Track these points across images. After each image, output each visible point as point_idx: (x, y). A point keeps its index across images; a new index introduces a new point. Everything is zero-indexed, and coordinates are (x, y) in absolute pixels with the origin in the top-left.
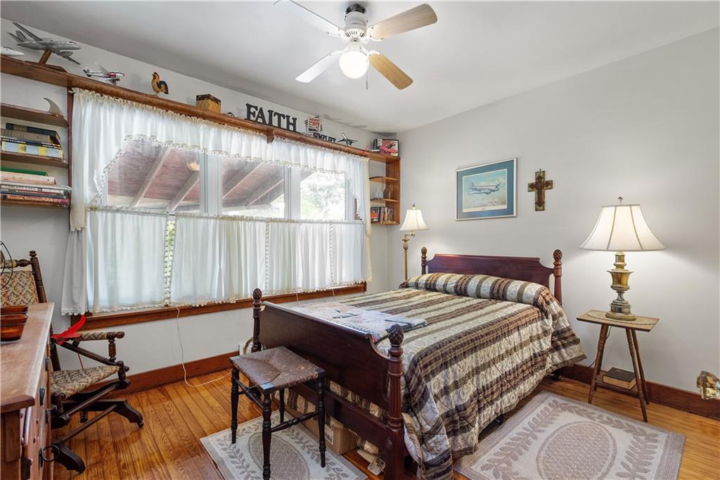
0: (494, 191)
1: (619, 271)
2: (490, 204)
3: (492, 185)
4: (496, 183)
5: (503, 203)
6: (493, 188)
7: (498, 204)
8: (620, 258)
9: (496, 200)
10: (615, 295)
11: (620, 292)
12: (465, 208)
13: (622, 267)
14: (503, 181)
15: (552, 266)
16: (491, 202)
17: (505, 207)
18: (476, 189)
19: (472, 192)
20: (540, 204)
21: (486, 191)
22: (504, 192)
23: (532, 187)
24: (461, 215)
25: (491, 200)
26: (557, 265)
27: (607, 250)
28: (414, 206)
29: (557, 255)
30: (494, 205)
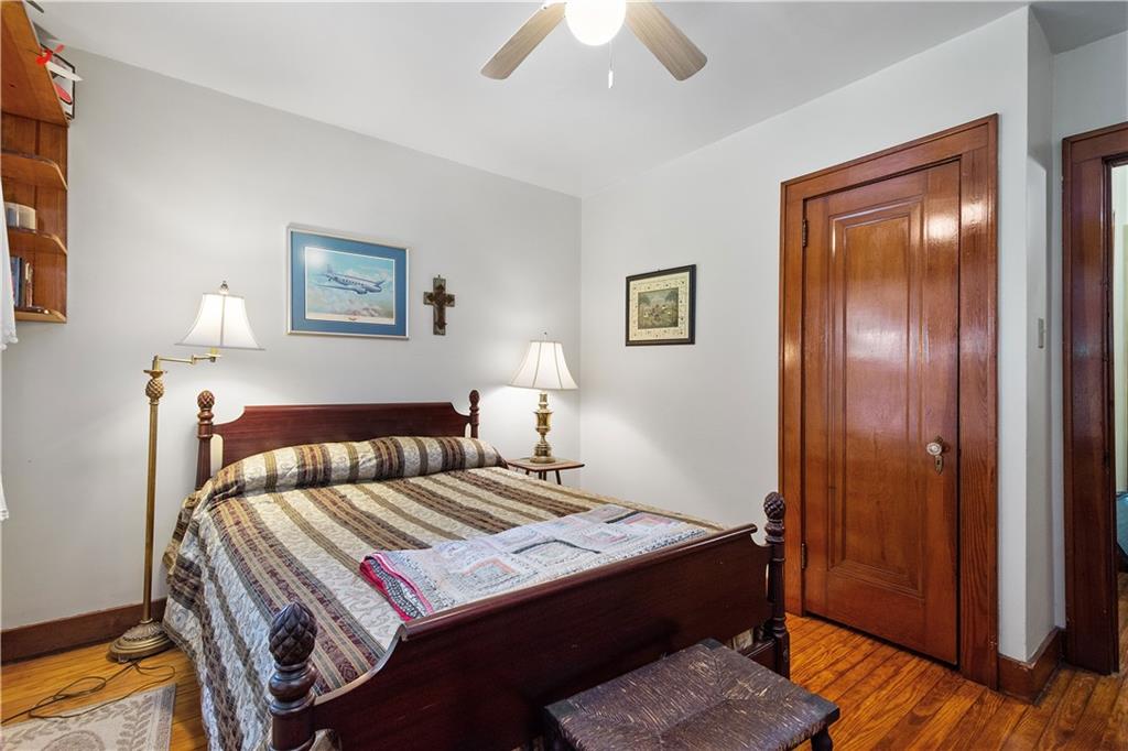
0: (372, 291)
1: (544, 411)
2: (365, 312)
3: (370, 279)
4: (377, 279)
5: (389, 315)
6: (372, 286)
7: (380, 315)
8: (544, 398)
9: (377, 307)
10: (538, 436)
11: (543, 434)
12: (310, 310)
13: (545, 406)
14: (389, 279)
15: (467, 413)
16: (367, 309)
17: (392, 322)
18: (336, 279)
19: (327, 284)
20: (440, 325)
21: (358, 287)
22: (389, 295)
23: (429, 298)
24: (300, 324)
25: (366, 305)
26: (474, 409)
27: (533, 388)
28: (225, 286)
29: (474, 398)
30: (373, 316)
